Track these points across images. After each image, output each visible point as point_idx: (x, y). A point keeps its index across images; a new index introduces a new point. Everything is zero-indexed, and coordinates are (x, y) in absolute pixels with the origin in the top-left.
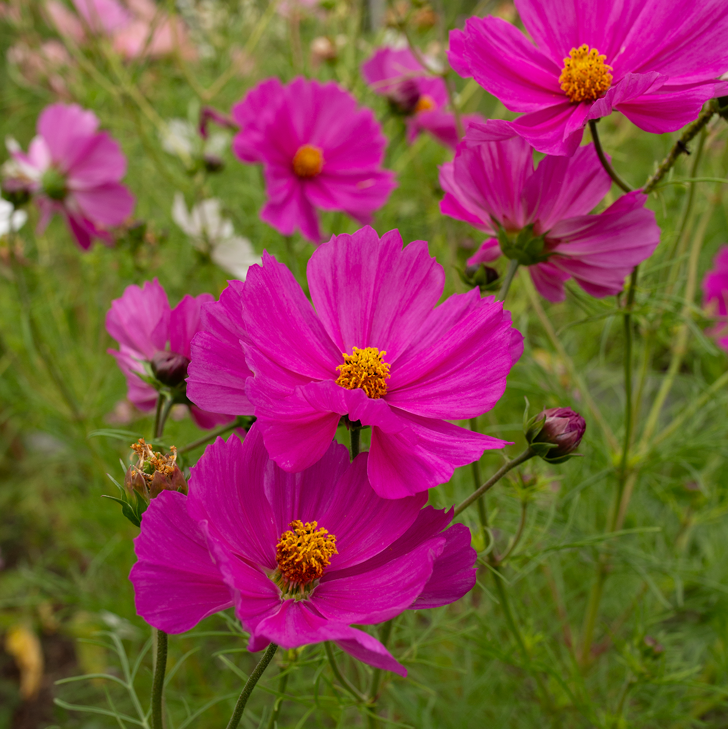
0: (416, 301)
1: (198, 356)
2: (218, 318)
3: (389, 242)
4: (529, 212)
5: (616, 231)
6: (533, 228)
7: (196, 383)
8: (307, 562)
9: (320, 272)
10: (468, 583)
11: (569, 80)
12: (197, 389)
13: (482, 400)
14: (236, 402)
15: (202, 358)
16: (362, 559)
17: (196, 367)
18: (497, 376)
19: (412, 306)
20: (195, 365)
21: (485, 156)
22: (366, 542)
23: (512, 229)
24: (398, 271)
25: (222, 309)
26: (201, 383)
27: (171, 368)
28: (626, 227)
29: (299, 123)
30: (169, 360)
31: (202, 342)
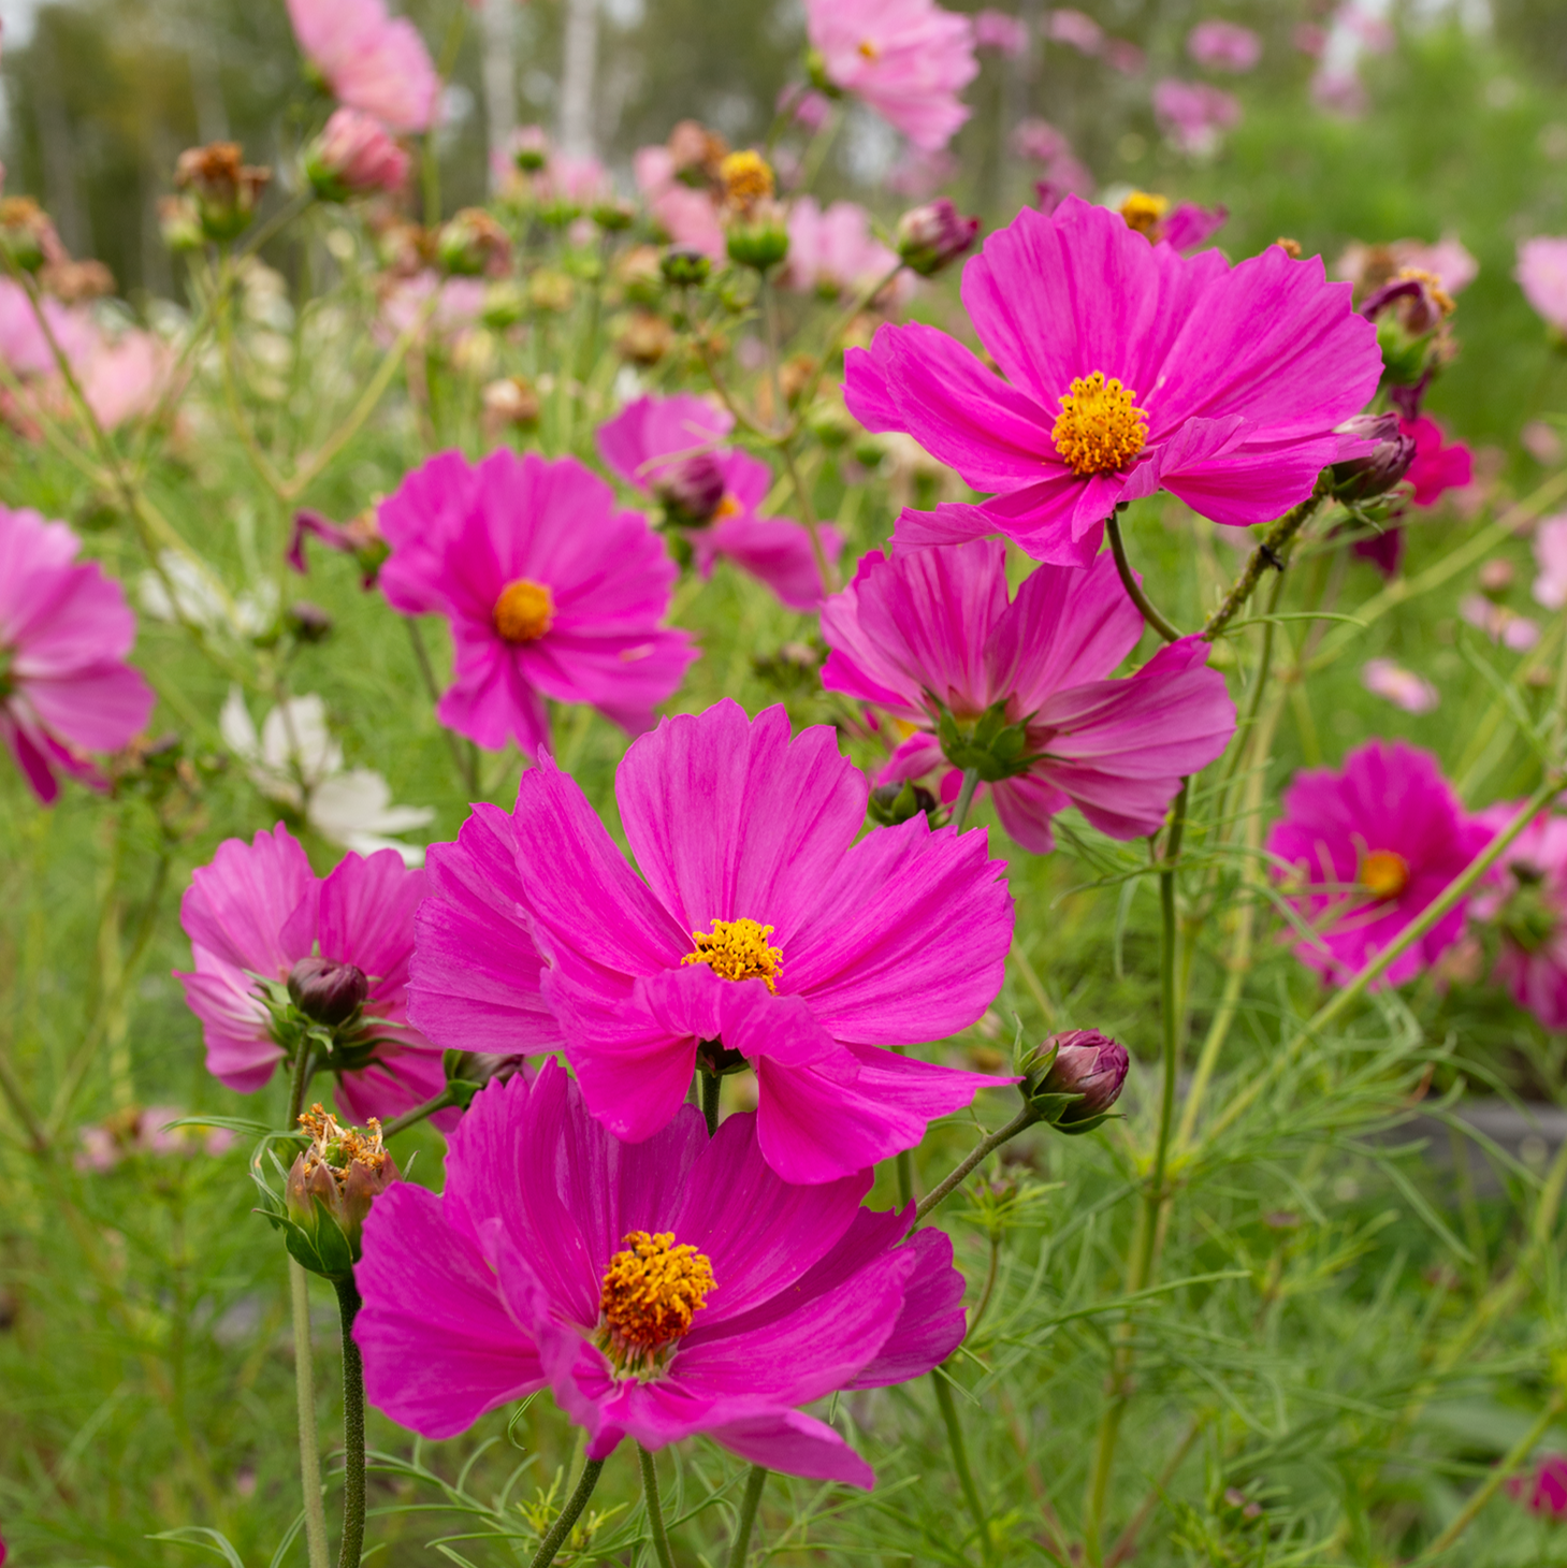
0: (814, 837)
1: (427, 942)
2: (458, 872)
3: (767, 728)
4: (999, 677)
5: (1155, 712)
6: (1004, 709)
7: (424, 993)
8: (663, 1305)
9: (640, 786)
10: (950, 1336)
11: (1071, 435)
12: (424, 1003)
13: (960, 1004)
15: (436, 946)
16: (757, 1299)
17: (424, 962)
18: (985, 961)
19: (808, 846)
20: (422, 958)
21: (914, 579)
22: (760, 1271)
23: (966, 712)
24: (781, 782)
25: (464, 855)
26: (431, 994)
27: (332, 987)
28: (1175, 703)
29: (502, 538)
30: (324, 973)
31: (433, 916)
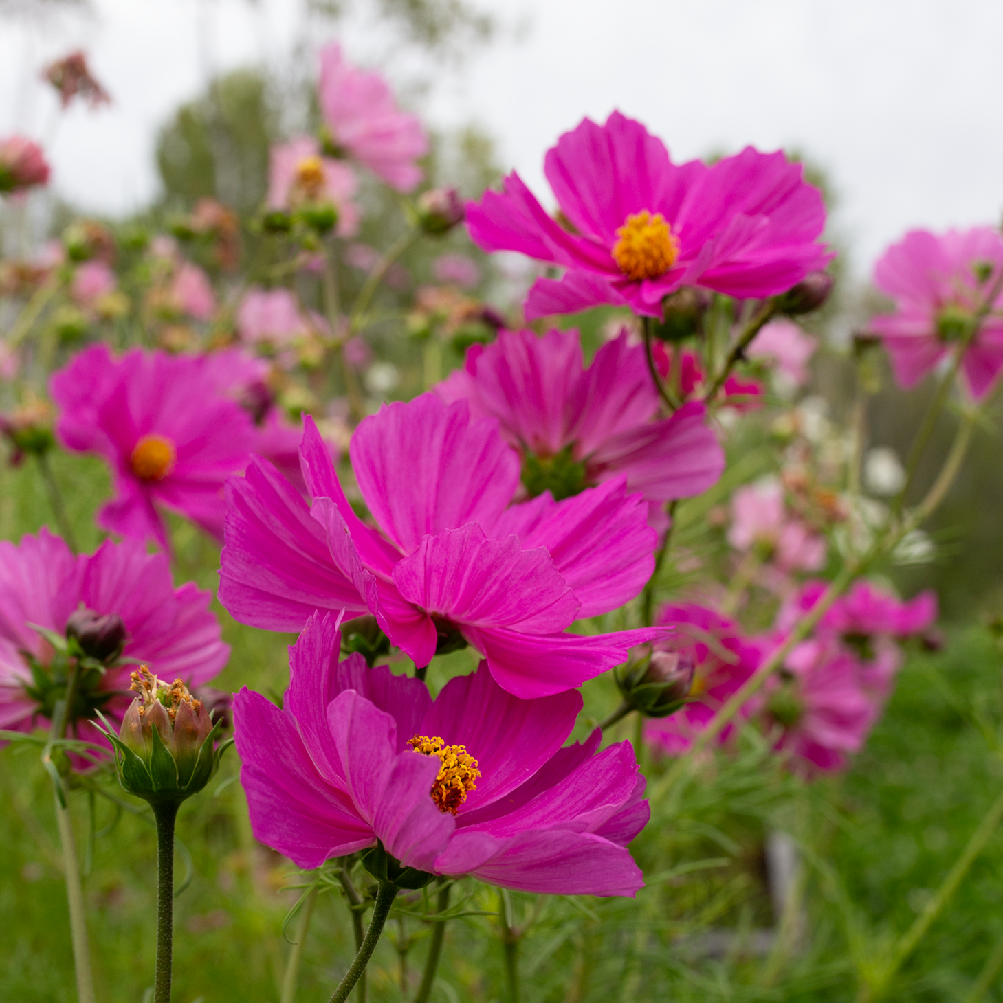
0: (484, 497)
1: (233, 540)
2: (247, 499)
3: (456, 415)
7: (229, 579)
9: (367, 452)
14: (277, 612)
15: (238, 543)
16: (501, 792)
17: (230, 555)
18: (640, 555)
19: (480, 504)
20: (230, 551)
21: (512, 359)
22: (497, 776)
23: (544, 453)
25: (250, 487)
26: (233, 581)
29: (136, 407)
30: (96, 619)
31: (236, 522)
